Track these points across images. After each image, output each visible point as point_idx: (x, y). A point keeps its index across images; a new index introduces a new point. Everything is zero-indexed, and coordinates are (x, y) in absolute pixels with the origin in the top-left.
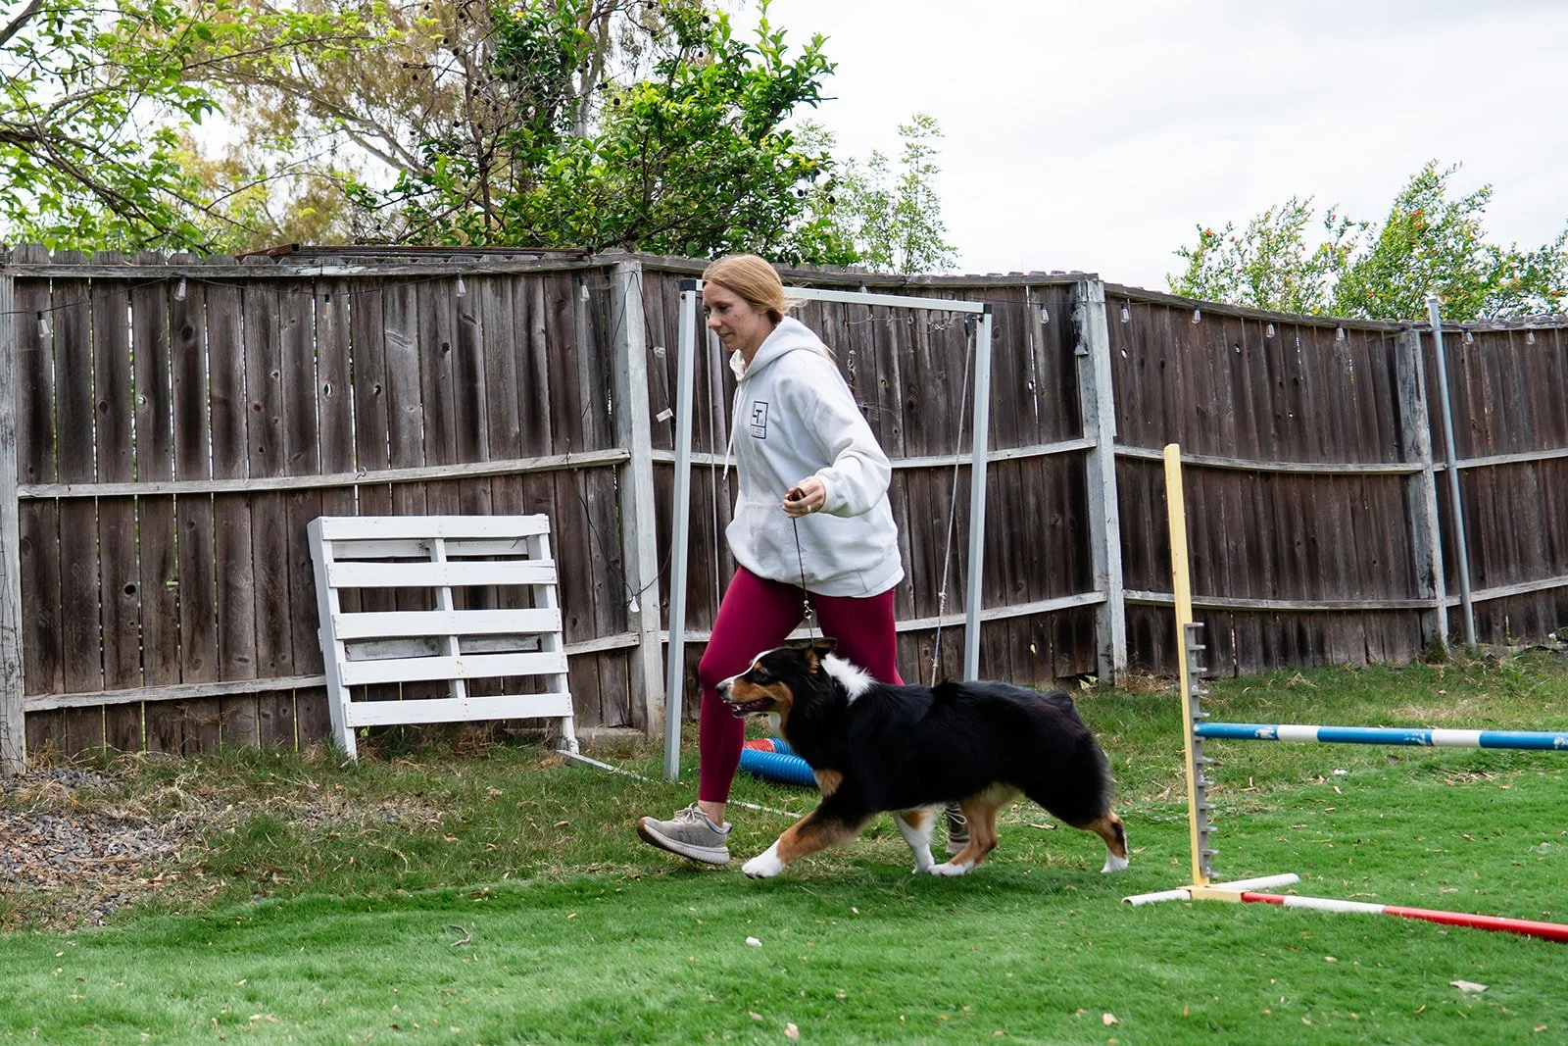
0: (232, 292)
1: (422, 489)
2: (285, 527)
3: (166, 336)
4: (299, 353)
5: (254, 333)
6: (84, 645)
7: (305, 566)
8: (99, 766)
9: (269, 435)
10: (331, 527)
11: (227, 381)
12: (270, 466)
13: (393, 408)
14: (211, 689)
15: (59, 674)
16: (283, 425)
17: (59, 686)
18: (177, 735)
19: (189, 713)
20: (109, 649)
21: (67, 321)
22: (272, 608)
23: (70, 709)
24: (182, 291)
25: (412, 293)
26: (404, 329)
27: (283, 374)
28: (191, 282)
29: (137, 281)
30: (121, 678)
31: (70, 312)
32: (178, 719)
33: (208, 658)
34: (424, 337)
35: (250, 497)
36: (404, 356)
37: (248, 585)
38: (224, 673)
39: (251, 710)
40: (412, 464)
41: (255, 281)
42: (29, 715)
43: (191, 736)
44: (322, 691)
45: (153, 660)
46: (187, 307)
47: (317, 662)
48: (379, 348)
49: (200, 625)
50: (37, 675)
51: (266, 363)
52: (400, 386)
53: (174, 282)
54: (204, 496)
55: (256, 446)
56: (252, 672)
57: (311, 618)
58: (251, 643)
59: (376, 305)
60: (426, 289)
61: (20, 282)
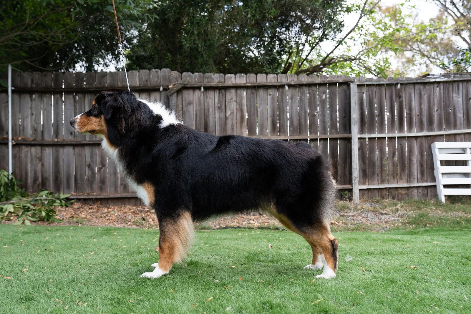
0: (412, 86)
1: (463, 136)
2: (425, 145)
3: (394, 97)
4: (429, 101)
5: (417, 96)
6: (373, 173)
7: (431, 155)
8: (377, 202)
9: (421, 122)
10: (438, 145)
11: (410, 109)
12: (421, 129)
13: (455, 114)
14: (406, 185)
15: (367, 180)
16: (425, 120)
17: (367, 183)
18: (397, 196)
19: (400, 191)
20: (380, 175)
21: (370, 95)
22: (422, 165)
23: (370, 189)
24: (399, 86)
25: (461, 85)
26: (458, 94)
27: (425, 107)
28: (401, 84)
29: (387, 84)
30: (383, 182)
31: (370, 92)
32: (397, 192)
33: (405, 177)
34: (464, 96)
35: (416, 137)
36: (458, 101)
37: (415, 159)
38: (409, 181)
39: (416, 191)
40: (460, 129)
41: (418, 83)
42: (360, 190)
43: (400, 196)
44: (435, 186)
45: (391, 178)
46: (400, 91)
47: (434, 179)
48: (451, 100)
49: (403, 169)
50: (362, 181)
51: (420, 104)
52: (457, 109)
53: (397, 84)
54: (404, 137)
55: (418, 125)
56: (416, 181)
57: (432, 168)
58: (416, 174)
59: (451, 89)
60: (465, 84)
61: (358, 86)
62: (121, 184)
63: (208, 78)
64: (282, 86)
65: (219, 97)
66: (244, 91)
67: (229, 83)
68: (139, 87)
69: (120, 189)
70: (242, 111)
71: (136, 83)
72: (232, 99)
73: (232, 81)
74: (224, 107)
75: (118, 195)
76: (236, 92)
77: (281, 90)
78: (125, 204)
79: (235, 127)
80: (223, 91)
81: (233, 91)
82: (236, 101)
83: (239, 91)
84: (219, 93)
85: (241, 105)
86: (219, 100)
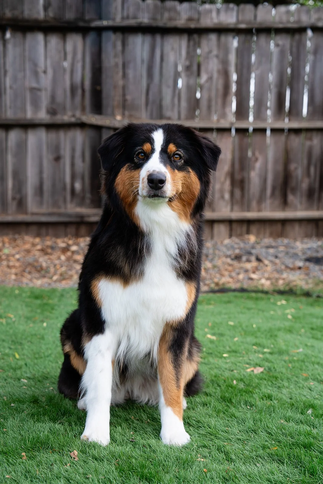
62: (14, 199)
63: (170, 10)
64: (302, 30)
65: (188, 47)
66: (234, 38)
67: (207, 22)
68: (45, 21)
69: (12, 206)
70: (226, 74)
71: (38, 13)
72: (210, 52)
73: (212, 19)
74: (195, 68)
75: (9, 218)
76: (219, 39)
77: (297, 37)
78: (19, 233)
79: (213, 103)
80: (196, 36)
81: (213, 37)
82: (217, 56)
83: (223, 38)
84: (189, 40)
85: (225, 63)
86: (188, 53)
